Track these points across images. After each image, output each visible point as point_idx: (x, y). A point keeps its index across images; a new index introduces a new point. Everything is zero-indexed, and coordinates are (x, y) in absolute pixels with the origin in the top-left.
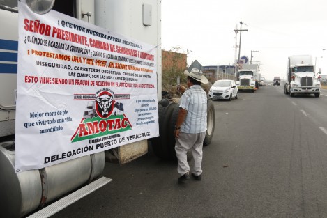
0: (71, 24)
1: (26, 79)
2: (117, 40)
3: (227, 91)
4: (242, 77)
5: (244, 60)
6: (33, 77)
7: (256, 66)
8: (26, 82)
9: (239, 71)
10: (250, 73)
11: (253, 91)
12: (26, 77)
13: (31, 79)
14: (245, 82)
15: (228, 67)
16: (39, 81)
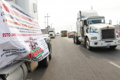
0: (15, 7)
1: (3, 35)
2: (28, 15)
3: (47, 38)
4: (50, 33)
5: (49, 27)
6: (7, 34)
7: (54, 29)
8: (3, 36)
9: (49, 31)
10: (52, 31)
11: (54, 38)
12: (3, 34)
13: (6, 35)
14: (51, 35)
15: (43, 30)
16: (11, 36)
